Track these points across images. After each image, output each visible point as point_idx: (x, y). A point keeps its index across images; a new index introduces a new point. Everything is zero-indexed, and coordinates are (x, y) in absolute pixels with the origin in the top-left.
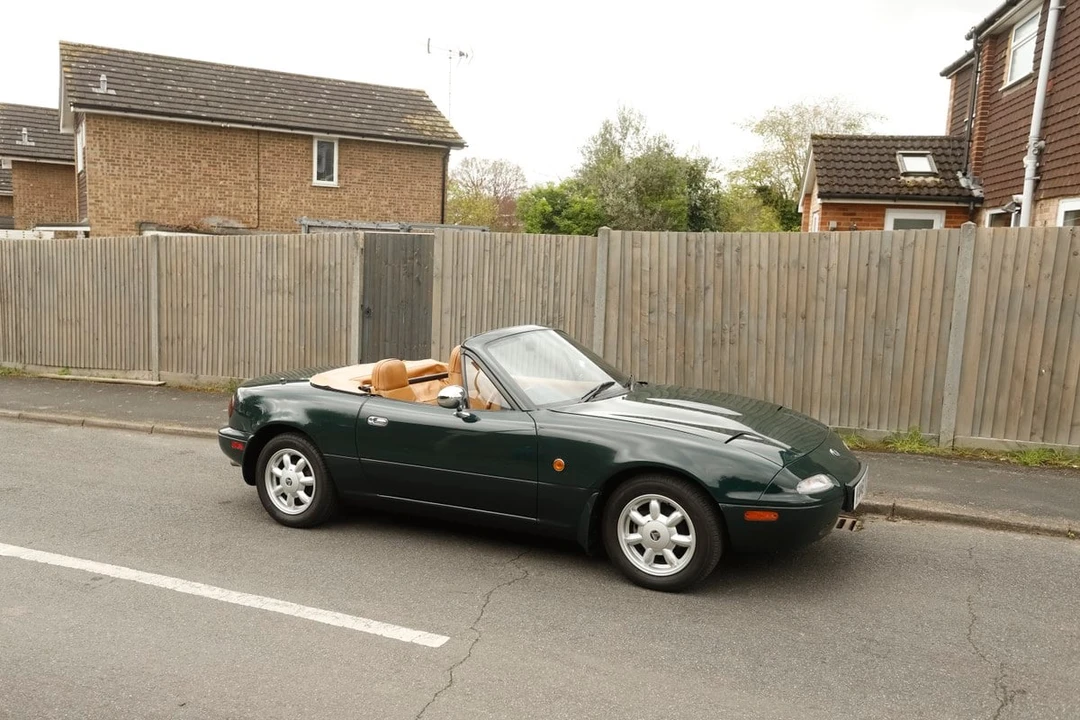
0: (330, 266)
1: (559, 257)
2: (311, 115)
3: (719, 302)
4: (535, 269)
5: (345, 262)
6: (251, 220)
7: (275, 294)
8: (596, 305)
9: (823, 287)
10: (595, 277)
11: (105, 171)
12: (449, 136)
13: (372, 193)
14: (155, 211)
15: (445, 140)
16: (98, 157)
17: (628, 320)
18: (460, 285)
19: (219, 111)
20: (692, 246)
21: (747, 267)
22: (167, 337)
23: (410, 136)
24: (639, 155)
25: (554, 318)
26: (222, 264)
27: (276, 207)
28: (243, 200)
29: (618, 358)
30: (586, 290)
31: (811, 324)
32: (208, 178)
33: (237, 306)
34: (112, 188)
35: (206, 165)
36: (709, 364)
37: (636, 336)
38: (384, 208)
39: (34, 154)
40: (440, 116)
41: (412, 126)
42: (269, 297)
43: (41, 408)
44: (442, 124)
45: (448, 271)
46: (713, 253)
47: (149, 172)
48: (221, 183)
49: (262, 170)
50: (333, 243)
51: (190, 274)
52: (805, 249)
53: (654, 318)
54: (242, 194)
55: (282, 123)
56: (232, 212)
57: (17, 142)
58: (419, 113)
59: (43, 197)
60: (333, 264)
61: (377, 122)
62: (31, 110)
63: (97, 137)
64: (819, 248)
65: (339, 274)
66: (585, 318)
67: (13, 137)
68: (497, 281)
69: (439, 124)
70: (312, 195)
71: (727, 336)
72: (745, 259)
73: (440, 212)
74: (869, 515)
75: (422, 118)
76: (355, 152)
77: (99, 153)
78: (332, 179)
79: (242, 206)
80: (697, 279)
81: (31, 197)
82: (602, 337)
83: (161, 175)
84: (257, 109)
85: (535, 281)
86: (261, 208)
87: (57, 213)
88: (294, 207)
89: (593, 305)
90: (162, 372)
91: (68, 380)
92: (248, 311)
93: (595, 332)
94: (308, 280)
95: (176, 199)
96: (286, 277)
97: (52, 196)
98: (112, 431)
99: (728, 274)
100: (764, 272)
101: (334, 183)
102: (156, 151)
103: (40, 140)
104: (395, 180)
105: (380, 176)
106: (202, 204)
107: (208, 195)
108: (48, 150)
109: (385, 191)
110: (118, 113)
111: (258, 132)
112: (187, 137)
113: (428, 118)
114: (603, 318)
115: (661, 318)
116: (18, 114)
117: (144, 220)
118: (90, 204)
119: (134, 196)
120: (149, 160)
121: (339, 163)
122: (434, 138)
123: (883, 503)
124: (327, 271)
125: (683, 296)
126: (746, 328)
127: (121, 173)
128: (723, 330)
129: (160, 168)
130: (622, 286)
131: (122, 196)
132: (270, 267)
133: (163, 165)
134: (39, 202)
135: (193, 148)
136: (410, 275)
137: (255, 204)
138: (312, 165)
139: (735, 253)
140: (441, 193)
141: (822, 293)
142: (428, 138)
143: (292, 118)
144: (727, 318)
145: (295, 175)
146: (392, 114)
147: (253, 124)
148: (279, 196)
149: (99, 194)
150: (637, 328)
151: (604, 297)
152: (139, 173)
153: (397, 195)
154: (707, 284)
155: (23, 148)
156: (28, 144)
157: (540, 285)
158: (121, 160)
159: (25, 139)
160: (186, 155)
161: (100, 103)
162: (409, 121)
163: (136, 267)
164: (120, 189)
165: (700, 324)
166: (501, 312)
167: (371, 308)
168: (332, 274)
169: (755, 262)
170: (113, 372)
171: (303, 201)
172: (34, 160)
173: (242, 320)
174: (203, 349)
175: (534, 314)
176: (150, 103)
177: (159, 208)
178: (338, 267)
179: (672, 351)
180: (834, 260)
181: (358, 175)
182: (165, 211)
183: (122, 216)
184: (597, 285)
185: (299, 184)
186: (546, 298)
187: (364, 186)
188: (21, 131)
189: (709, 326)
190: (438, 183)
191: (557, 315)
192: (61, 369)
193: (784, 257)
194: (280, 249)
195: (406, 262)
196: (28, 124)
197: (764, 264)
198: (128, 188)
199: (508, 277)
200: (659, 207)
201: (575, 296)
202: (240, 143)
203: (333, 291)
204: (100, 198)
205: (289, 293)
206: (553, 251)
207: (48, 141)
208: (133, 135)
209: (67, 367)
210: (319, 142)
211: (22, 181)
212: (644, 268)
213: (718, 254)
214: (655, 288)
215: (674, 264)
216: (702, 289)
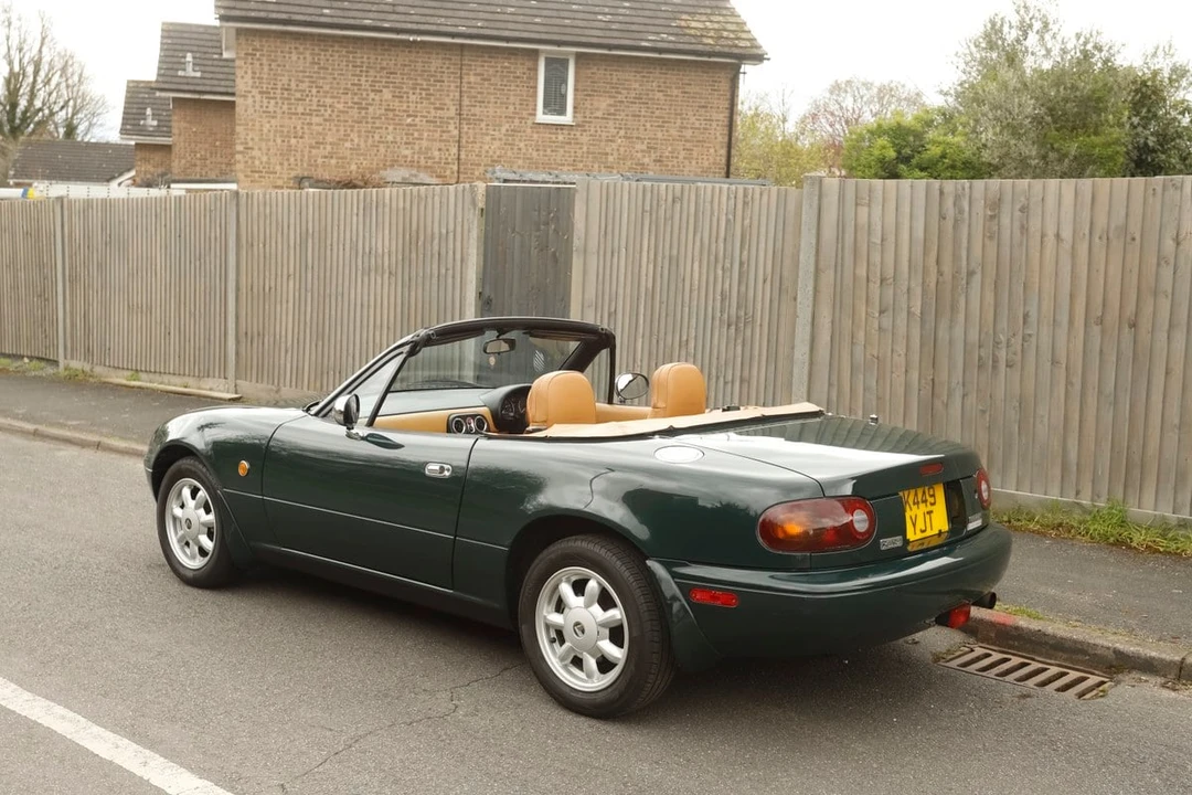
0: (440, 233)
1: (747, 222)
2: (537, 20)
3: (990, 297)
4: (714, 239)
5: (459, 229)
6: (448, 173)
7: (373, 274)
8: (799, 300)
9: (1167, 272)
10: (799, 251)
11: (257, 108)
12: (742, 44)
13: (622, 133)
14: (320, 161)
15: (736, 51)
16: (249, 89)
17: (847, 323)
18: (608, 264)
19: (408, 18)
20: (949, 202)
21: (1038, 235)
22: (246, 333)
23: (681, 46)
24: (1047, 65)
25: (738, 317)
26: (311, 231)
27: (484, 153)
28: (437, 145)
29: (830, 385)
30: (785, 274)
31: (1144, 336)
32: (391, 115)
33: (328, 291)
34: (265, 130)
35: (390, 97)
36: (972, 398)
37: (859, 350)
38: (639, 155)
39: (198, 88)
40: (734, 15)
41: (688, 31)
42: (366, 279)
43: (70, 423)
44: (733, 27)
45: (593, 244)
46: (981, 213)
47: (314, 107)
48: (409, 120)
49: (466, 102)
50: (445, 200)
51: (273, 244)
52: (1137, 208)
53: (887, 322)
54: (437, 135)
55: (495, 33)
56: (423, 162)
57: (180, 73)
58: (702, 11)
59: (207, 146)
60: (444, 231)
61: (634, 27)
62: (201, 30)
63: (250, 61)
64: (1163, 202)
65: (451, 246)
66: (783, 319)
67: (175, 66)
68: (660, 259)
69: (729, 27)
70: (535, 136)
71: (1002, 354)
72: (1035, 224)
73: (724, 160)
74: (1135, 674)
75: (704, 18)
76: (599, 72)
77: (250, 82)
78: (562, 112)
79: (436, 153)
80: (956, 257)
81: (193, 145)
82: (806, 349)
83: (329, 112)
84: (462, 14)
85: (712, 258)
86: (463, 156)
87: (224, 166)
88: (509, 153)
89: (795, 299)
90: (238, 382)
91: (133, 387)
92: (340, 298)
93: (797, 341)
94: (414, 255)
95: (348, 145)
96: (386, 251)
97: (218, 143)
98: (127, 458)
99: (1006, 250)
100: (1067, 245)
101: (567, 119)
102: (324, 78)
103: (208, 69)
104: (657, 113)
105: (635, 108)
106: (382, 150)
107: (390, 138)
108: (216, 82)
109: (642, 128)
110: (274, 27)
111: (462, 46)
112: (364, 57)
113: (712, 18)
114: (810, 320)
115: (898, 322)
116: (185, 35)
117: (306, 174)
118: (240, 152)
119: (293, 141)
120: (314, 91)
121: (576, 90)
122: (718, 48)
123: (1163, 656)
124: (436, 241)
125: (933, 285)
126: (1034, 340)
127: (278, 110)
128: (997, 344)
129: (328, 101)
130: (838, 266)
131: (279, 141)
132: (367, 235)
133: (332, 97)
134: (203, 153)
135: (372, 73)
136: (543, 248)
137: (454, 150)
138: (535, 95)
139: (1017, 214)
140: (726, 132)
141: (1166, 283)
142: (708, 48)
143: (510, 26)
144: (1003, 324)
145: (511, 107)
146: (660, 14)
147: (453, 35)
148: (488, 138)
149: (249, 138)
150: (861, 335)
151: (810, 288)
152: (300, 109)
153: (660, 135)
154: (973, 265)
155: (185, 81)
156: (193, 74)
157: (720, 266)
158: (279, 91)
159: (190, 67)
160: (363, 82)
161: (253, 14)
162: (683, 24)
163: (213, 235)
164: (276, 131)
165: (959, 331)
166: (664, 306)
167: (492, 296)
168: (443, 244)
169: (1051, 233)
170: (186, 379)
171: (522, 145)
172: (196, 96)
173: (333, 312)
174: (286, 351)
175: (710, 309)
176: (318, 11)
177: (326, 157)
178: (451, 235)
179: (915, 375)
180: (1188, 226)
181: (603, 105)
182: (333, 161)
183: (278, 168)
184: (801, 265)
185: (517, 121)
186: (727, 286)
187: (611, 123)
188: (185, 57)
189: (974, 335)
190: (723, 117)
191: (743, 314)
192: (130, 373)
193: (1101, 222)
194: (380, 210)
195: (539, 230)
196: (195, 49)
197: (1067, 234)
198: (285, 130)
199: (675, 252)
200: (1073, 148)
201: (768, 282)
202: (436, 63)
203: (443, 271)
204: (250, 144)
205: (390, 273)
206: (739, 213)
207: (217, 69)
208: (294, 57)
209: (137, 370)
210: (546, 59)
211: (183, 124)
212: (873, 240)
213: (991, 216)
214: (890, 272)
215: (920, 233)
216: (964, 275)
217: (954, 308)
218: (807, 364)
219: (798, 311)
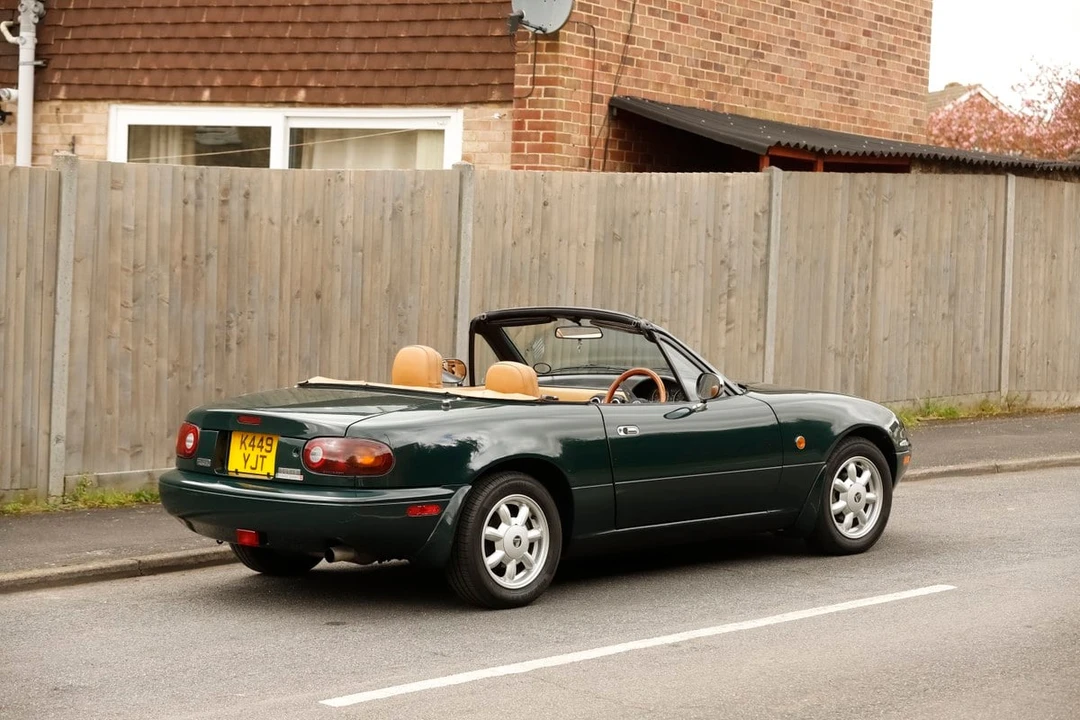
3: (223, 279)
8: (59, 295)
9: (339, 249)
10: (58, 240)
17: (104, 317)
20: (192, 188)
21: (257, 222)
29: (88, 386)
31: (325, 305)
46: (217, 199)
53: (139, 310)
64: (334, 192)
71: (234, 333)
72: (253, 210)
80: (197, 242)
82: (66, 349)
89: (52, 294)
99: (235, 233)
100: (277, 227)
114: (69, 316)
115: (150, 309)
125: (178, 270)
126: (256, 315)
128: (229, 323)
130: (95, 256)
139: (242, 199)
141: (338, 260)
144: (234, 303)
150: (116, 328)
151: (70, 280)
154: (211, 249)
165: (200, 314)
169: (265, 217)
179: (164, 364)
180: (349, 211)
184: (60, 255)
189: (213, 318)
197: (277, 218)
212: (126, 226)
213: (223, 201)
214: (142, 259)
215: (167, 219)
216: (203, 259)
217: (196, 294)
218: (67, 364)
219: (58, 306)
